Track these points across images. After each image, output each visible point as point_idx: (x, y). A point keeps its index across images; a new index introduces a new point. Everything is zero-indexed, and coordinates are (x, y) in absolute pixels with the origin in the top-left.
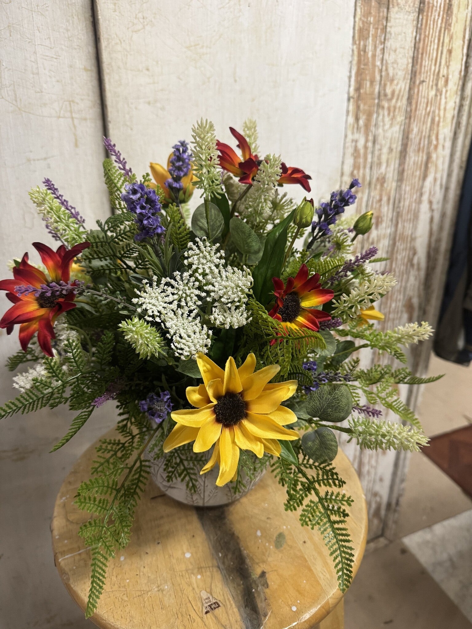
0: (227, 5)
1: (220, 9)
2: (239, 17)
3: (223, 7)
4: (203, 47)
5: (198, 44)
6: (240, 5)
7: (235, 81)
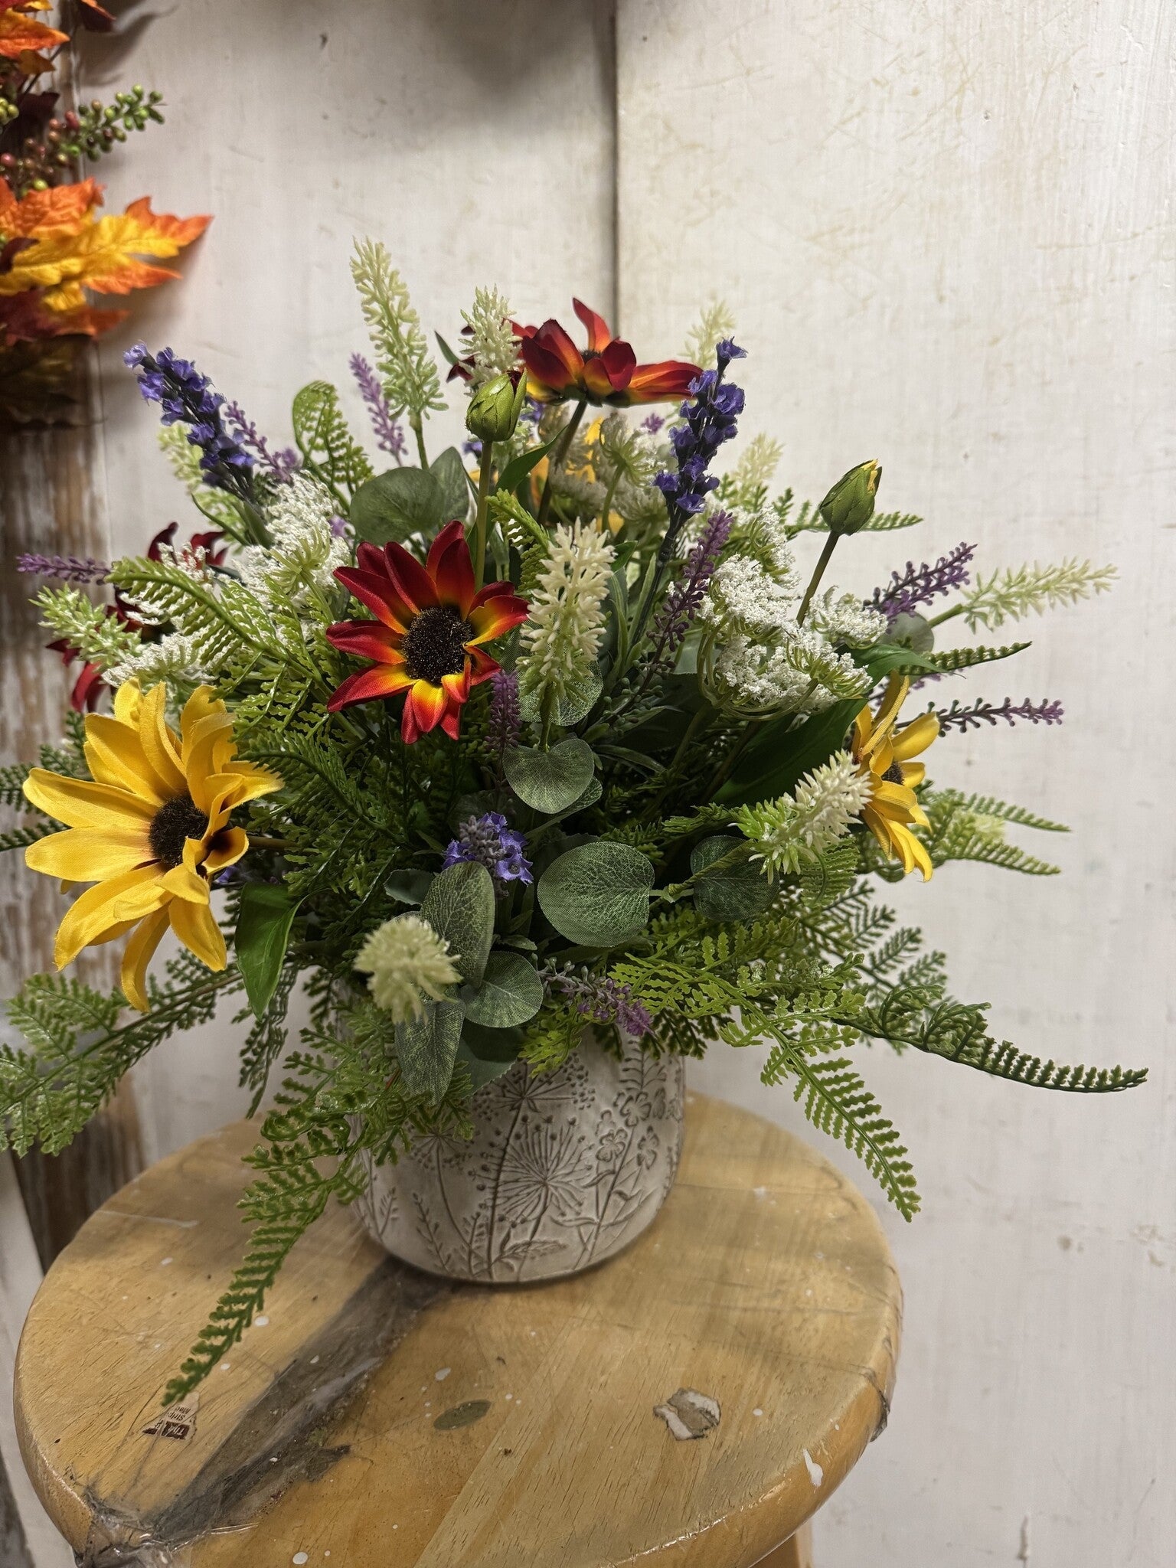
0: (923, 128)
1: (903, 138)
2: (957, 147)
3: (912, 134)
4: (852, 231)
5: (841, 228)
6: (959, 120)
7: (941, 299)
